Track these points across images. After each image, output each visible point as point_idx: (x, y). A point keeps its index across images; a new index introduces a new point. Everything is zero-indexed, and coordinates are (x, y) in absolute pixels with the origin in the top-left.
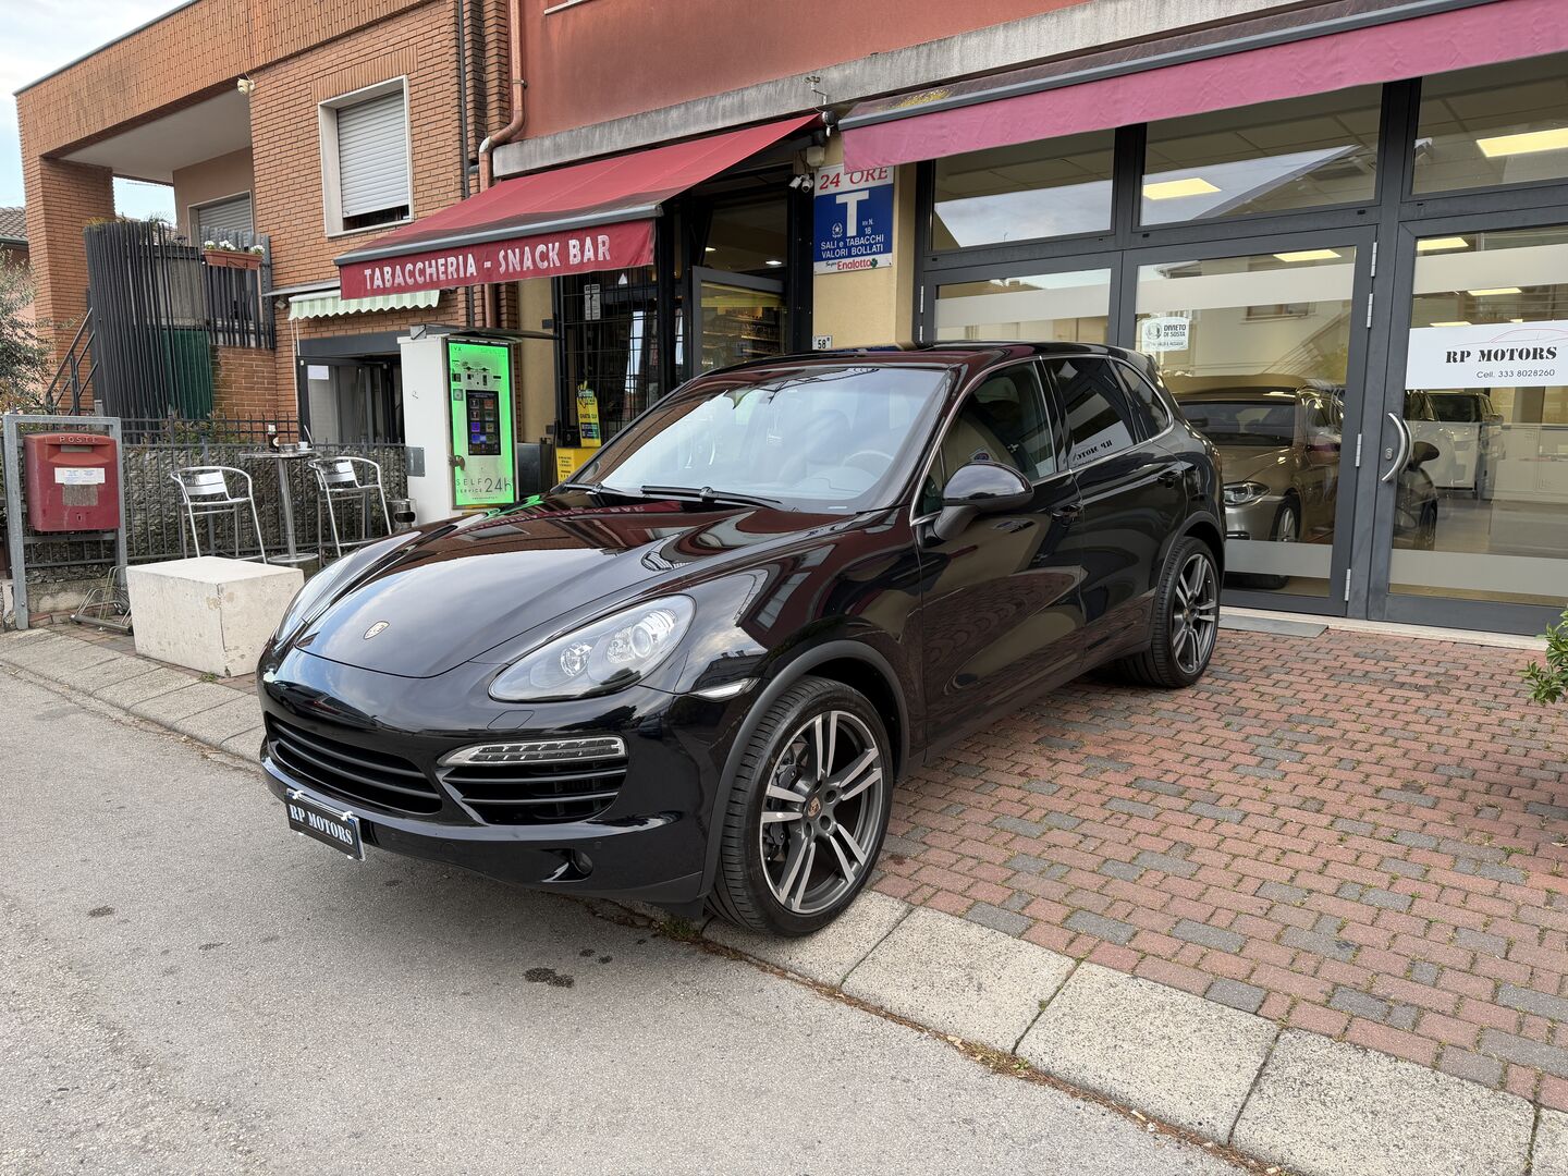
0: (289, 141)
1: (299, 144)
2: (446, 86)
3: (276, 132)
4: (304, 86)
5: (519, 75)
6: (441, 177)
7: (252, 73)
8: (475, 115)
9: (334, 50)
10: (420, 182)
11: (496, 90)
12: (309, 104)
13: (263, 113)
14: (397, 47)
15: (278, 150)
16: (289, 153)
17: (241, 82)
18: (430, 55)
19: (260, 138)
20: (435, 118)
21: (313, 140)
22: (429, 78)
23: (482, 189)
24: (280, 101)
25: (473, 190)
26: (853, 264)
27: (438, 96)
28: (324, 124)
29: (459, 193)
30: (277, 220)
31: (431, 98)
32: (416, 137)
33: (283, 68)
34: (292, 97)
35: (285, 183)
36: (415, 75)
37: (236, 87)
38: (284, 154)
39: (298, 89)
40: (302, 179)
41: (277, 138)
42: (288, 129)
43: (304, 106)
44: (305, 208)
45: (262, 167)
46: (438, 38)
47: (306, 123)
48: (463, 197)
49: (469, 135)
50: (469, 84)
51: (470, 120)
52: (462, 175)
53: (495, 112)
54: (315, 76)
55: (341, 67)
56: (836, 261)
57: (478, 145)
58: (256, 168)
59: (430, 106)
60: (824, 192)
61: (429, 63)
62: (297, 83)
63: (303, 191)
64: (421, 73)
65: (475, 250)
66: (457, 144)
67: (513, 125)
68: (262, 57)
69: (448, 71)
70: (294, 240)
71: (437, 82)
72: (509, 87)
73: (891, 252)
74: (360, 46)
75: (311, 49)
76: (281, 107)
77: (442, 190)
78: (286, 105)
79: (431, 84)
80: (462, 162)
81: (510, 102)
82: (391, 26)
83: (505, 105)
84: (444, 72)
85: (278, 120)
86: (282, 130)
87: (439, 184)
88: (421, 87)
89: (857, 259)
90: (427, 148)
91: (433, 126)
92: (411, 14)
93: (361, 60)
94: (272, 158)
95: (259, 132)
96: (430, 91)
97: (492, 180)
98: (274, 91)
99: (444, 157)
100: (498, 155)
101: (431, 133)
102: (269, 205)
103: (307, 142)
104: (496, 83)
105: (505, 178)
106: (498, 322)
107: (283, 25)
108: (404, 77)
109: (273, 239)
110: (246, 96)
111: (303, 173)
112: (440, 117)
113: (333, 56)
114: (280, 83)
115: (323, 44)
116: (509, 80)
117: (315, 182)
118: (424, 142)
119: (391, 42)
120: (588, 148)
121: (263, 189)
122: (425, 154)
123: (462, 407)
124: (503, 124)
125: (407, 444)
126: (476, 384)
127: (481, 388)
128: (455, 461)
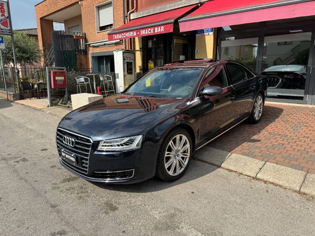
0: (89, 13)
2: (121, 1)
6: (120, 20)
10: (115, 21)
11: (131, 2)
13: (84, 8)
17: (79, 2)
21: (94, 13)
23: (128, 22)
25: (126, 22)
28: (96, 10)
30: (86, 29)
31: (118, 4)
32: (114, 12)
34: (89, 5)
35: (88, 22)
38: (88, 16)
41: (86, 13)
43: (92, 6)
44: (92, 27)
45: (83, 19)
47: (92, 10)
48: (124, 24)
50: (126, 1)
51: (126, 8)
52: (124, 19)
53: (131, 6)
54: (94, 0)
56: (201, 34)
57: (127, 13)
62: (91, 2)
63: (92, 23)
65: (136, 30)
66: (123, 13)
67: (134, 9)
70: (90, 33)
71: (119, 1)
72: (134, 1)
73: (212, 32)
76: (87, 7)
80: (124, 17)
81: (134, 4)
89: (205, 33)
90: (117, 14)
91: (118, 10)
94: (86, 17)
95: (83, 12)
97: (130, 20)
98: (86, 4)
99: (120, 16)
100: (131, 15)
102: (85, 26)
103: (92, 14)
104: (131, 0)
105: (132, 20)
106: (131, 48)
109: (86, 33)
110: (80, 5)
112: (119, 8)
114: (87, 2)
117: (94, 21)
120: (150, 13)
121: (84, 23)
123: (126, 65)
124: (132, 9)
125: (115, 73)
126: (128, 61)
127: (129, 61)
128: (124, 76)
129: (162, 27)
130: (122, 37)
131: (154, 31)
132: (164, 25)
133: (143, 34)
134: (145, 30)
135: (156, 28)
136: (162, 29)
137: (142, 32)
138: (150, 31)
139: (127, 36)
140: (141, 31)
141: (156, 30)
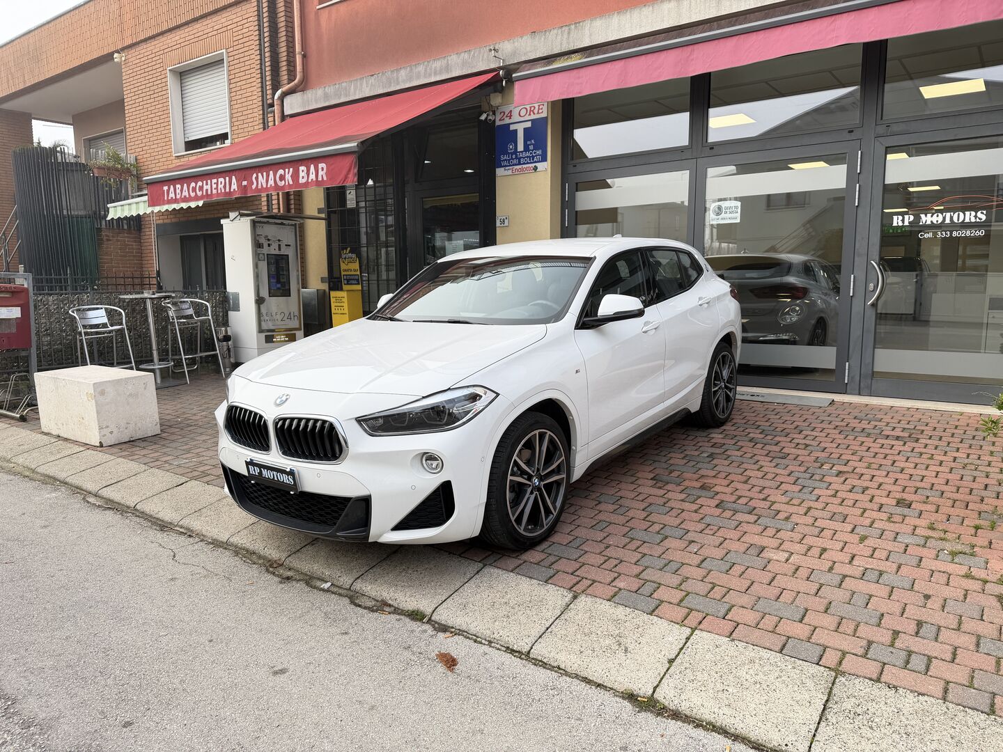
0: (148, 94)
1: (155, 95)
2: (252, 57)
3: (140, 88)
4: (158, 58)
5: (300, 48)
6: (250, 116)
7: (123, 49)
8: (272, 75)
9: (177, 34)
10: (235, 119)
11: (285, 58)
12: (161, 69)
13: (131, 75)
14: (219, 31)
15: (141, 99)
16: (148, 101)
17: (116, 55)
18: (241, 37)
19: (129, 91)
20: (245, 77)
21: (164, 92)
22: (241, 51)
23: (277, 123)
24: (142, 67)
25: (271, 124)
26: (522, 169)
27: (247, 63)
28: (172, 83)
29: (261, 126)
30: (140, 146)
31: (243, 64)
32: (233, 90)
33: (144, 46)
34: (150, 65)
35: (146, 121)
36: (232, 49)
37: (113, 59)
38: (145, 102)
39: (154, 59)
40: (158, 118)
41: (140, 92)
42: (148, 85)
43: (158, 70)
44: (159, 137)
45: (130, 111)
46: (247, 25)
47: (160, 82)
48: (264, 129)
49: (268, 88)
50: (267, 55)
51: (268, 78)
52: (263, 114)
53: (285, 73)
54: (165, 51)
55: (182, 45)
56: (511, 167)
57: (274, 94)
58: (126, 112)
59: (242, 69)
60: (502, 123)
61: (240, 42)
62: (153, 55)
63: (158, 126)
64: (235, 48)
66: (260, 94)
67: (296, 81)
68: (130, 38)
69: (253, 47)
70: (153, 158)
71: (246, 54)
72: (294, 57)
73: (546, 161)
74: (195, 31)
75: (162, 33)
76: (143, 71)
77: (250, 125)
78: (146, 70)
79: (242, 55)
80: (263, 105)
81: (295, 67)
82: (215, 18)
83: (292, 68)
84: (251, 47)
85: (141, 80)
86: (144, 87)
87: (249, 121)
88: (236, 57)
89: (524, 166)
90: (240, 97)
91: (244, 82)
92: (228, 10)
93: (196, 40)
94: (138, 105)
95: (128, 88)
96: (242, 60)
97: (283, 117)
98: (138, 61)
99: (251, 103)
100: (287, 100)
101: (243, 87)
102: (135, 135)
103: (160, 94)
104: (285, 54)
105: (292, 116)
106: (288, 209)
107: (143, 18)
108: (224, 51)
109: (139, 157)
110: (119, 64)
111: (157, 114)
112: (249, 76)
113: (177, 38)
114: (142, 56)
115: (170, 30)
116: (294, 52)
117: (166, 120)
118: (238, 93)
119: (216, 28)
120: (346, 95)
121: (131, 125)
122: (239, 101)
123: (263, 265)
124: (290, 81)
125: (228, 290)
126: (273, 250)
127: (277, 252)
128: (260, 301)
129: (321, 165)
130: (193, 194)
131: (295, 176)
132: (331, 160)
133: (260, 187)
134: (265, 174)
135: (302, 168)
136: (321, 173)
137: (257, 178)
138: (282, 178)
139: (209, 193)
140: (255, 175)
141: (301, 174)
